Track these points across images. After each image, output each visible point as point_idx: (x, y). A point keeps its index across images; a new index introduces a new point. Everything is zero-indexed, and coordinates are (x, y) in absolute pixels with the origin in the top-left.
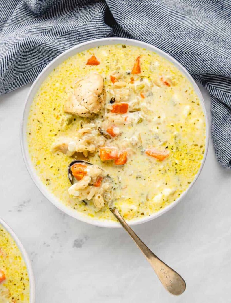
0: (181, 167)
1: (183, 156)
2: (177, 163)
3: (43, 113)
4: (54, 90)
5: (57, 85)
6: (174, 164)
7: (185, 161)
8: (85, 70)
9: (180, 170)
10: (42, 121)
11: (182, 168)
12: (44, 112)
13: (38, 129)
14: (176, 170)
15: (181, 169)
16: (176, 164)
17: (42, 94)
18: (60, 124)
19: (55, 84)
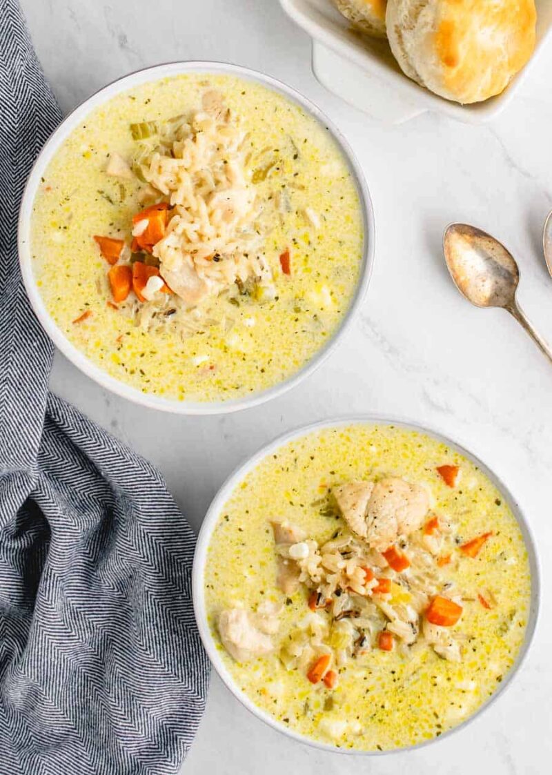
0: (385, 717)
1: (401, 706)
2: (386, 706)
3: (312, 458)
4: (363, 449)
5: (373, 449)
6: (380, 705)
7: (397, 714)
8: (425, 471)
9: (380, 721)
10: (300, 467)
11: (386, 719)
12: (316, 461)
13: (283, 469)
14: (375, 715)
15: (382, 720)
16: (383, 707)
17: (342, 436)
18: (313, 502)
19: (371, 445)
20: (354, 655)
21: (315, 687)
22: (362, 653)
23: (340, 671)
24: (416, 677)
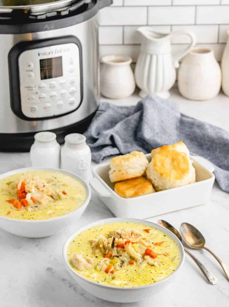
2: (134, 278)
7: (139, 279)
11: (135, 281)
14: (131, 280)
20: (121, 266)
21: (107, 275)
22: (124, 266)
23: (116, 271)
24: (144, 271)
